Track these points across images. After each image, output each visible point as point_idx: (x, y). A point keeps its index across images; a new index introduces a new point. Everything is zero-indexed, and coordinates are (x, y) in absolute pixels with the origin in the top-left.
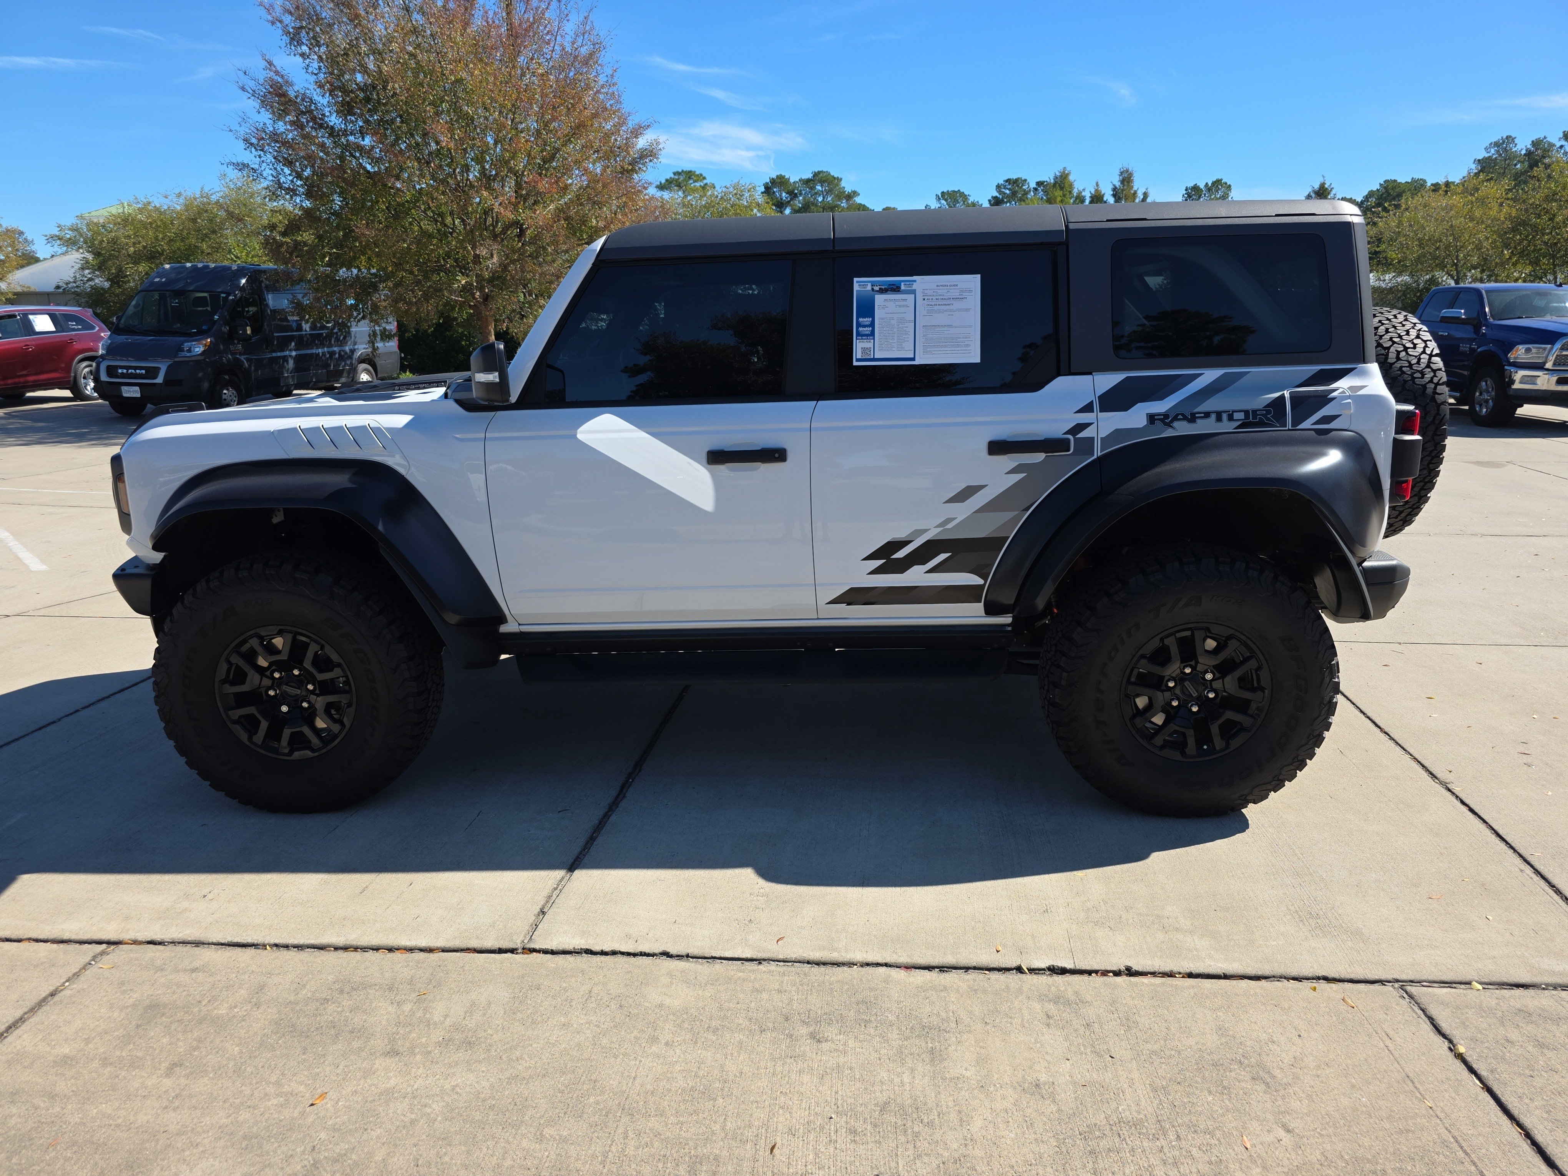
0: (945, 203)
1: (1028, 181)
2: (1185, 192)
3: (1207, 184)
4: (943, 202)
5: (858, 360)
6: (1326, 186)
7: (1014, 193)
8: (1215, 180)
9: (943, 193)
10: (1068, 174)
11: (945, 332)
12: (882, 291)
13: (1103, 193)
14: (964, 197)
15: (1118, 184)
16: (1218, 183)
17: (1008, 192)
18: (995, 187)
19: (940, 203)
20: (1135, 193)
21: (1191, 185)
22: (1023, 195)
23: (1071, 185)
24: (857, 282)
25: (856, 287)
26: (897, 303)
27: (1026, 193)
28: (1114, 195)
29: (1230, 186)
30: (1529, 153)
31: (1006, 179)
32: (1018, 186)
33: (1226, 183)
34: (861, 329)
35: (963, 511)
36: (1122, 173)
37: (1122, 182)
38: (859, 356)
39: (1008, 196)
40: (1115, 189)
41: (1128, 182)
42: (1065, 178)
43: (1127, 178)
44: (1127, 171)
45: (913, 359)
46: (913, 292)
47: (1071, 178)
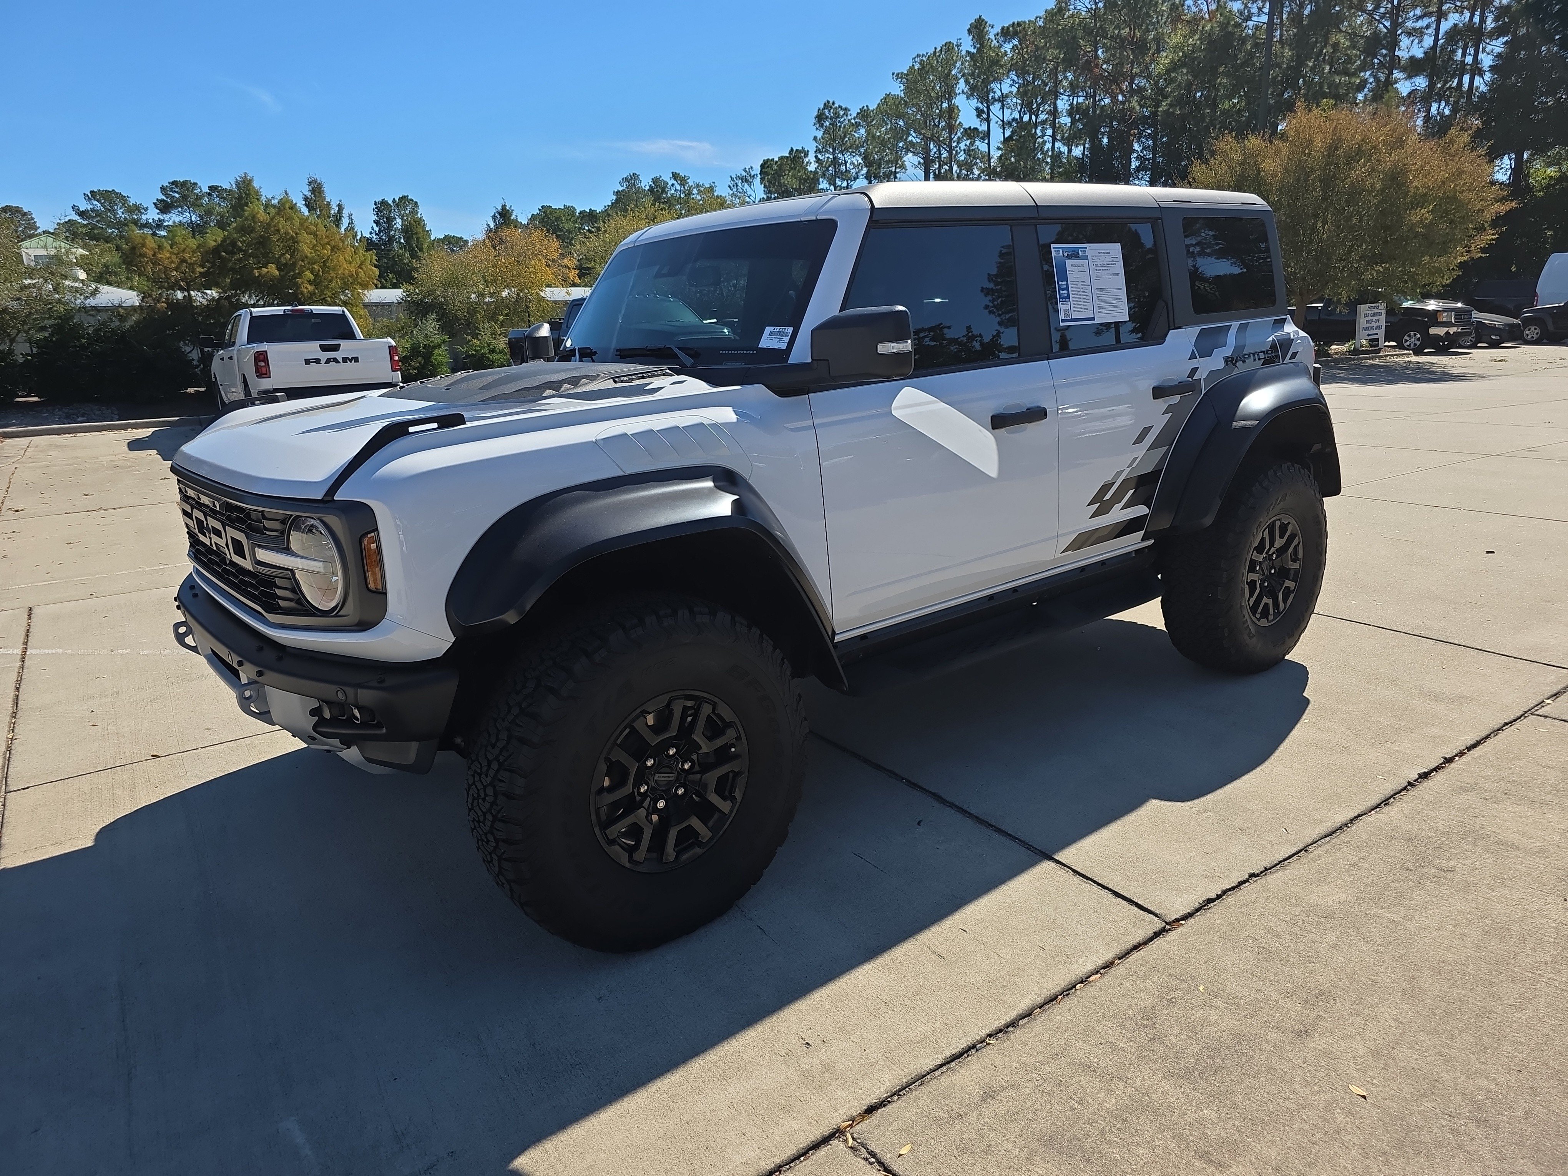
0: (99, 205)
1: (199, 184)
2: (375, 207)
3: (394, 199)
4: (95, 202)
5: (1063, 321)
6: (507, 208)
7: (185, 197)
8: (401, 196)
9: (91, 192)
10: (251, 180)
11: (1109, 294)
12: (1069, 257)
13: (294, 202)
14: (123, 199)
15: (308, 194)
16: (404, 198)
17: (177, 195)
18: (160, 190)
19: (92, 204)
20: (329, 204)
21: (379, 199)
22: (196, 200)
23: (257, 193)
24: (1054, 248)
25: (1054, 254)
26: (1080, 268)
27: (199, 198)
28: (307, 206)
29: (416, 203)
30: (651, 189)
31: (171, 181)
32: (188, 189)
33: (412, 200)
34: (1061, 292)
35: (1141, 451)
36: (310, 183)
37: (313, 191)
38: (1063, 318)
39: (177, 200)
40: (306, 199)
41: (320, 193)
42: (248, 184)
43: (316, 189)
44: (316, 181)
45: (1093, 319)
46: (1086, 258)
47: (256, 184)
